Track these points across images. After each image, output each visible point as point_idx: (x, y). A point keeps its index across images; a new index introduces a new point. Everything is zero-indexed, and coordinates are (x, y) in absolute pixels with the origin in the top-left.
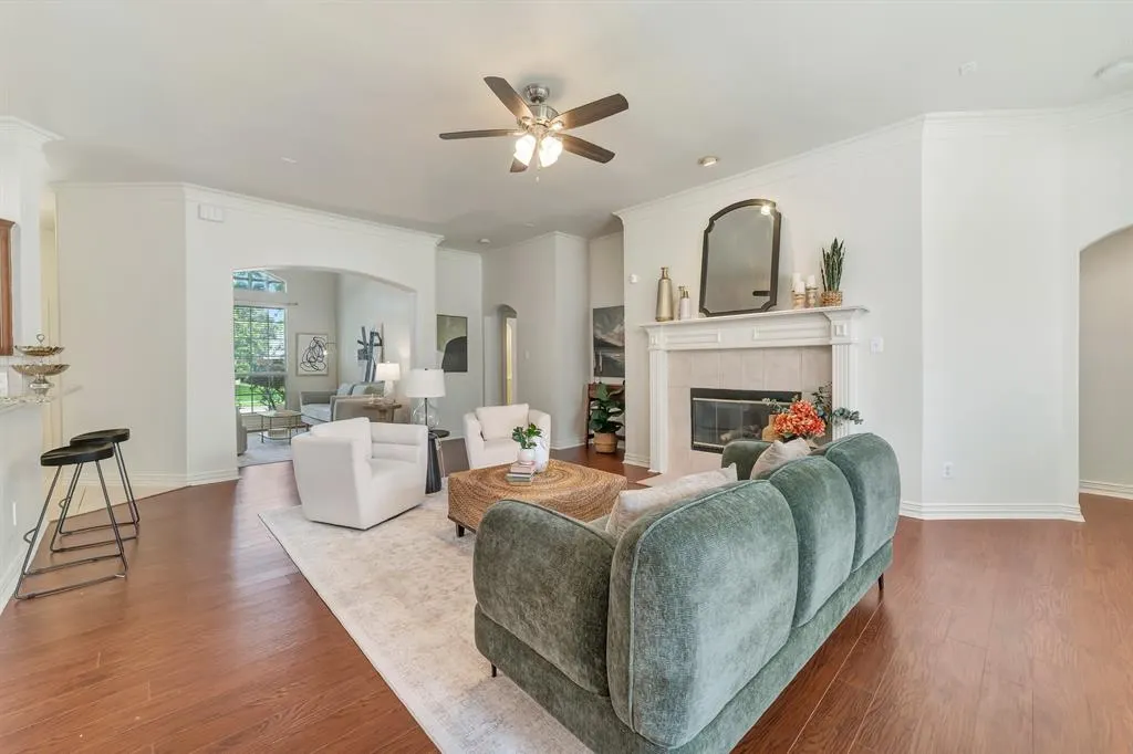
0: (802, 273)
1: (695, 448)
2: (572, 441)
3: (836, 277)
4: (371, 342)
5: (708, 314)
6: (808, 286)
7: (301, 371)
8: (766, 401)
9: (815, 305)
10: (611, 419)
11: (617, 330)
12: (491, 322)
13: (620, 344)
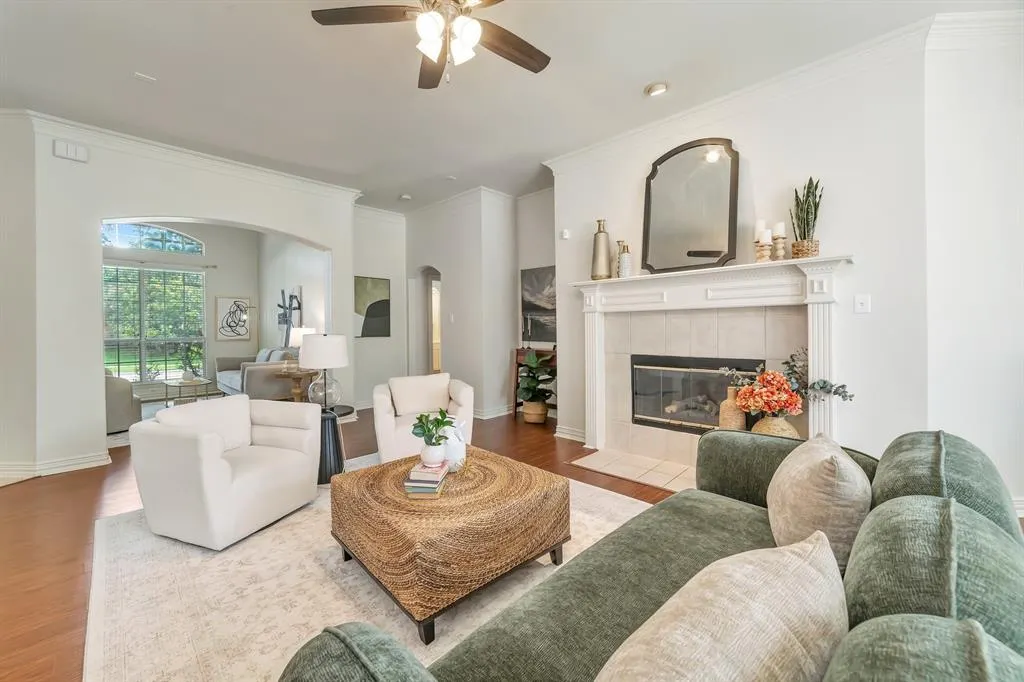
0: (768, 220)
1: (636, 421)
2: (497, 409)
3: (811, 223)
4: (290, 305)
5: (652, 270)
6: (776, 235)
7: (220, 336)
8: (724, 371)
9: (785, 257)
10: (541, 386)
11: (547, 291)
12: (416, 284)
13: (549, 307)
